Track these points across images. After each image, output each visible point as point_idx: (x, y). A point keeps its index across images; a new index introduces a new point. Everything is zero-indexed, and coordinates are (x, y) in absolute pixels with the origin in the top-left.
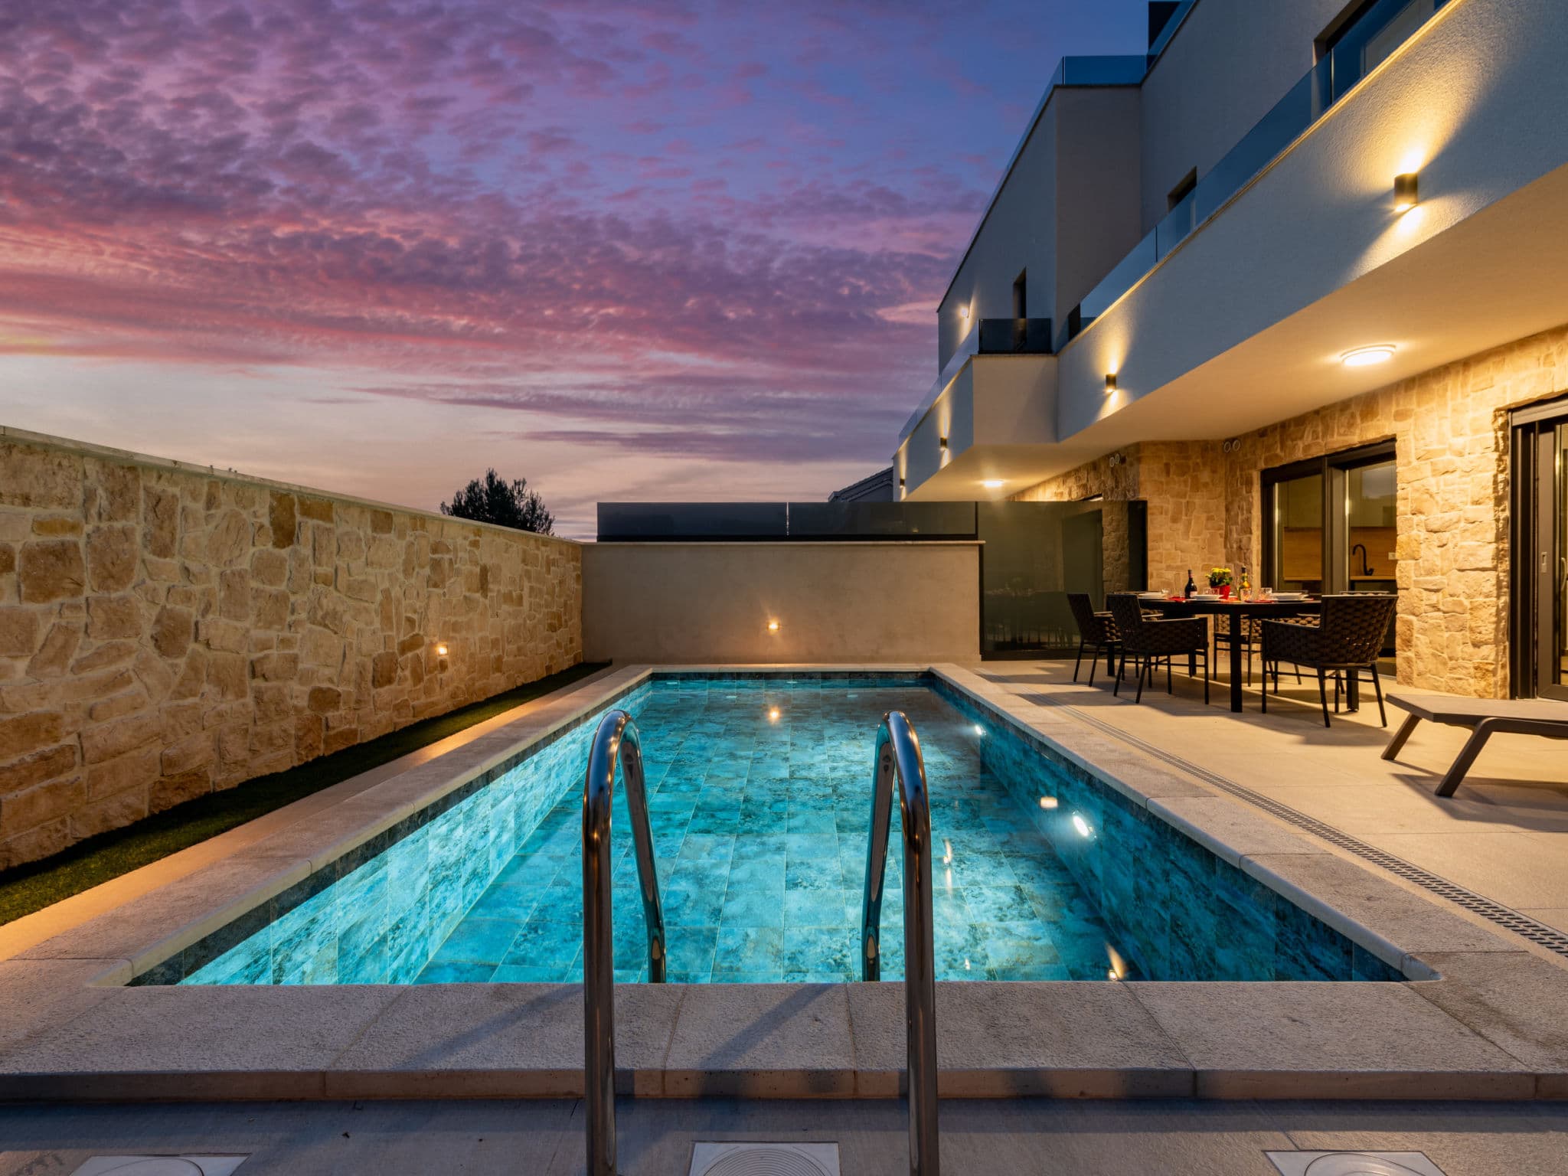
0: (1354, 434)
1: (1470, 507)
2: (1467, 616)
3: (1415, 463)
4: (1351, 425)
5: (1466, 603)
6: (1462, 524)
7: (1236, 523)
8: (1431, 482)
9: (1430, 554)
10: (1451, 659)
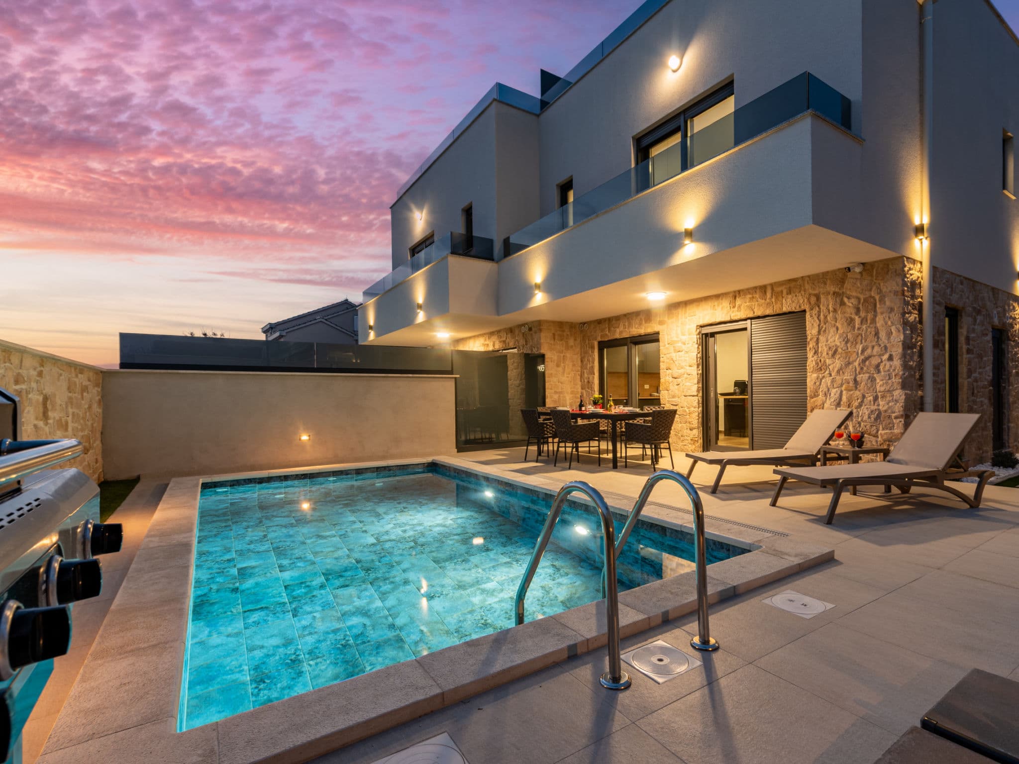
0: (641, 329)
1: (688, 368)
2: (688, 416)
3: (667, 346)
4: (640, 324)
5: (687, 410)
6: (686, 376)
7: (586, 369)
8: (674, 355)
9: (673, 388)
10: (682, 436)
